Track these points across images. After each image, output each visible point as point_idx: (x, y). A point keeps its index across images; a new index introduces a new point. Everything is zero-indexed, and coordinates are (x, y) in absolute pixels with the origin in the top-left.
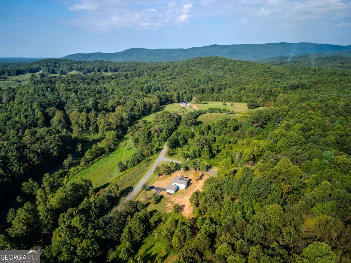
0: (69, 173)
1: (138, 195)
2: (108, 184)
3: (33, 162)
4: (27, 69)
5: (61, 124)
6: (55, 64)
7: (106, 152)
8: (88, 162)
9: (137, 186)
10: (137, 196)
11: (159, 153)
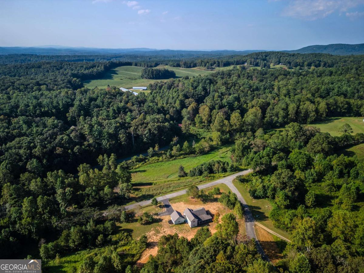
0: (147, 161)
1: (147, 206)
2: (150, 184)
3: (120, 141)
4: (234, 61)
5: (188, 116)
6: (266, 56)
7: (196, 153)
8: (171, 156)
9: (161, 197)
10: (145, 207)
11: (233, 173)
